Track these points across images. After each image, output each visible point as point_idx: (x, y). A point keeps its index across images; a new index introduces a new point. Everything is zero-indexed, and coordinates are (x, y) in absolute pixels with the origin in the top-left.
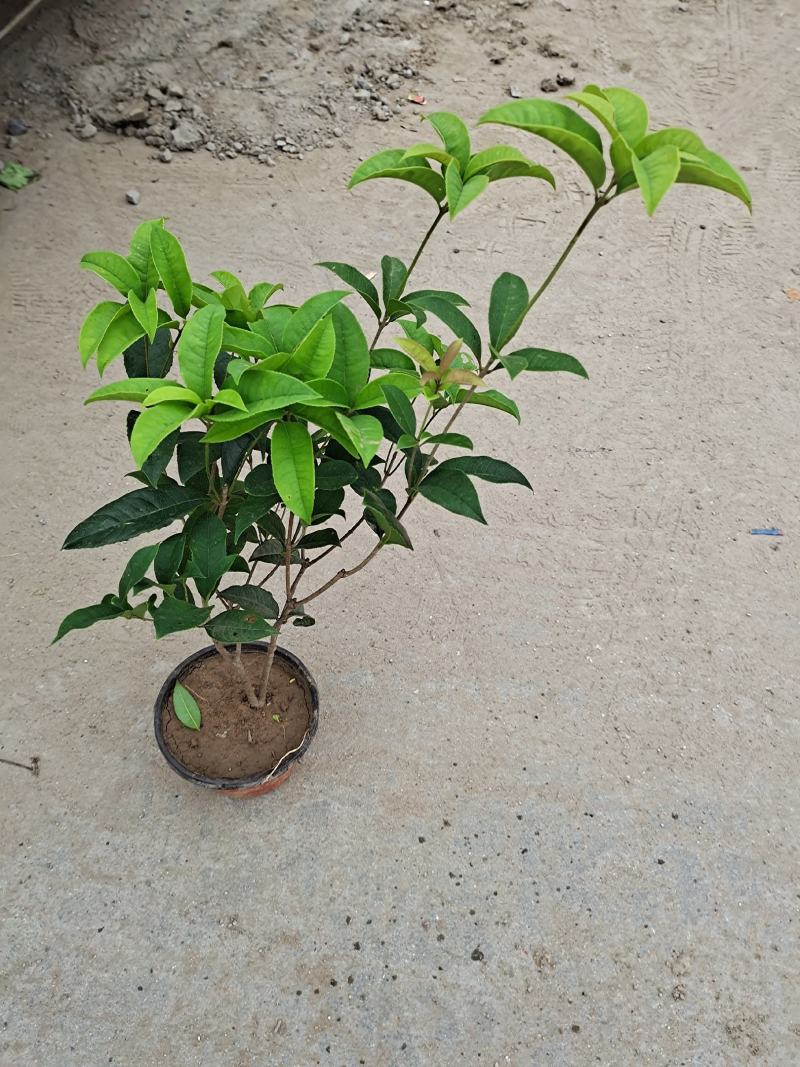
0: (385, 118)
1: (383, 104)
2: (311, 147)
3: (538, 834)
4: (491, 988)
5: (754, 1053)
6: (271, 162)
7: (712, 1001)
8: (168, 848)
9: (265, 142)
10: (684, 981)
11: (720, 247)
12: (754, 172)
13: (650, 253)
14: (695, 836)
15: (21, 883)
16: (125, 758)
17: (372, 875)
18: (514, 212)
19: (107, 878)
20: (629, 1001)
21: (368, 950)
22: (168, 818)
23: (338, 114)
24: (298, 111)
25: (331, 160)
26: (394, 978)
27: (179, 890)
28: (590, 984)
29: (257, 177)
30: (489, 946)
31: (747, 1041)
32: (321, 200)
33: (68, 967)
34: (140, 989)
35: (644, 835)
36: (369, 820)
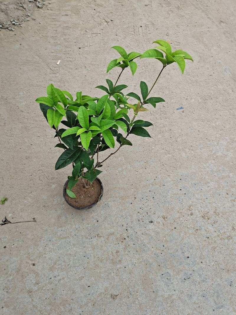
0: (41, 7)
1: (39, 2)
2: (23, 22)
3: (155, 193)
4: (156, 227)
5: (208, 219)
6: (13, 30)
7: (198, 213)
8: (76, 226)
9: (9, 23)
10: (192, 211)
11: (148, 32)
12: (149, 6)
13: (131, 38)
14: (186, 182)
15: (46, 246)
16: (56, 210)
17: (124, 214)
18: (91, 32)
19: (65, 238)
20: (183, 219)
21: (129, 230)
22: (73, 219)
23: (26, 8)
24: (14, 10)
25: (31, 25)
26: (137, 233)
27: (83, 234)
28: (175, 219)
29: (11, 36)
30: (153, 219)
31: (207, 218)
32: (34, 40)
33: (66, 259)
34: (84, 257)
35: (176, 185)
36: (119, 203)
